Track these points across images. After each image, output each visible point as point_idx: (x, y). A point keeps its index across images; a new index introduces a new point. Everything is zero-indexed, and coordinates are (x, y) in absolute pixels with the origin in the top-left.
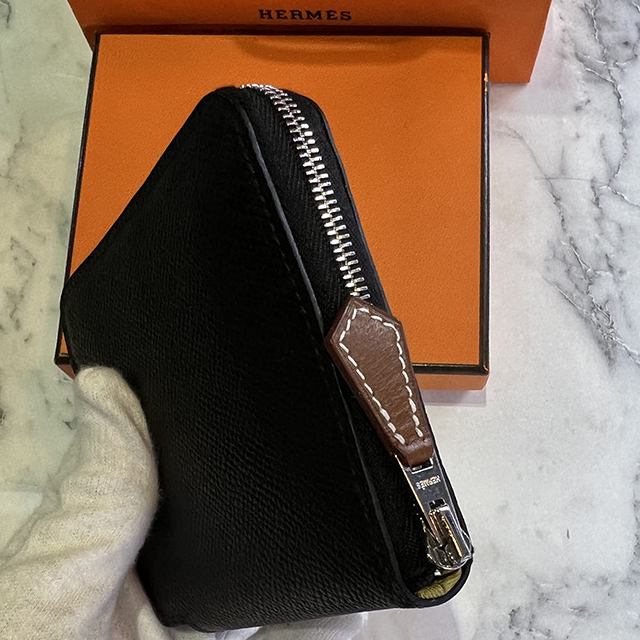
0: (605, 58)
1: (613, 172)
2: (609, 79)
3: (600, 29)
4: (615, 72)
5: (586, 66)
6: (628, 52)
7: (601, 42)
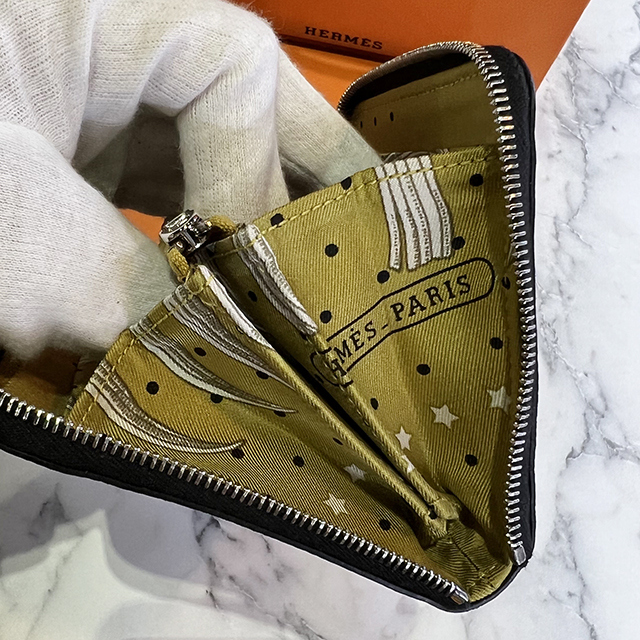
0: (578, 118)
1: (573, 214)
2: (579, 136)
3: (577, 94)
4: (585, 132)
5: (562, 122)
6: (598, 117)
7: (576, 105)
